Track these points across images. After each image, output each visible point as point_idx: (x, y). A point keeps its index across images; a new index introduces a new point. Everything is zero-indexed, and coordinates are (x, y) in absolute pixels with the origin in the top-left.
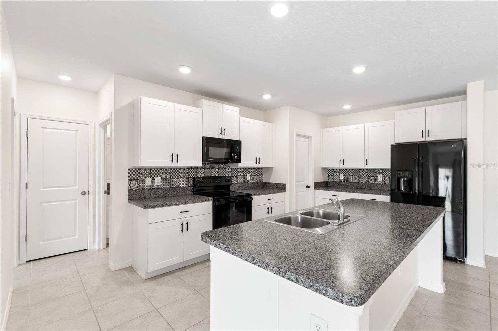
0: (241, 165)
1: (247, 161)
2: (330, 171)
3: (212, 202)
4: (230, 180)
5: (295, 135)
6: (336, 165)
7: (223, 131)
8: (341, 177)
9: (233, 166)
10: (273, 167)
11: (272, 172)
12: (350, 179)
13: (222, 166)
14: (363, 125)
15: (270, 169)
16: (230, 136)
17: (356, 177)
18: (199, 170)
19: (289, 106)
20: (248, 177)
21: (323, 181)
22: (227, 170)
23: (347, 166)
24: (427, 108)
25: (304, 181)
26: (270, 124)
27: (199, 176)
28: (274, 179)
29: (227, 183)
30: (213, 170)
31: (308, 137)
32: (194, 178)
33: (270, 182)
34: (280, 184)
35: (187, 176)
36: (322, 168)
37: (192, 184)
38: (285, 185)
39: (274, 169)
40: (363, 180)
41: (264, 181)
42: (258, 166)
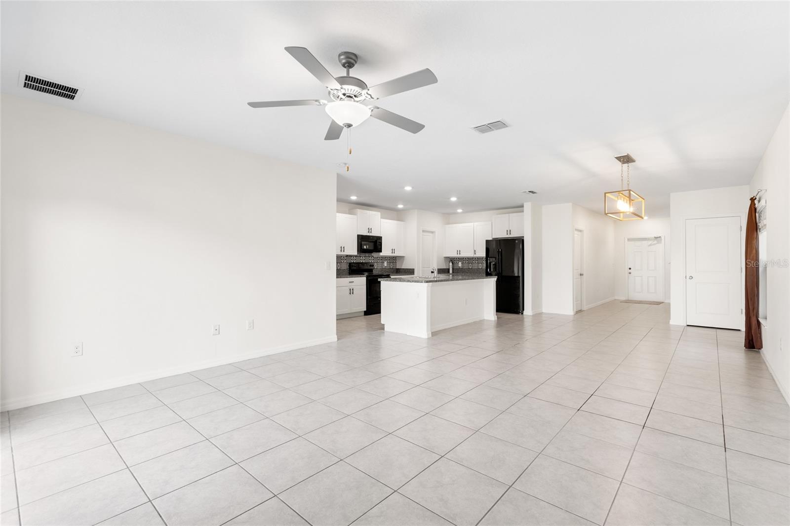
0: (381, 254)
1: (386, 252)
2: (452, 260)
3: (365, 278)
4: (373, 266)
5: (421, 231)
6: (454, 255)
7: (370, 230)
8: (460, 264)
9: (375, 255)
10: (404, 257)
11: (404, 260)
12: (466, 266)
13: (367, 255)
14: (473, 223)
15: (402, 258)
16: (375, 233)
17: (470, 264)
18: (352, 258)
19: (416, 210)
20: (385, 264)
21: (445, 268)
22: (370, 258)
23: (463, 255)
24: (510, 214)
25: (429, 268)
26: (402, 222)
27: (352, 262)
28: (405, 266)
29: (372, 268)
30: (361, 258)
31: (432, 232)
32: (350, 264)
33: (403, 268)
34: (410, 269)
35: (345, 261)
36: (445, 257)
37: (348, 268)
38: (414, 269)
39: (405, 258)
40: (475, 266)
41: (397, 267)
42: (393, 255)
